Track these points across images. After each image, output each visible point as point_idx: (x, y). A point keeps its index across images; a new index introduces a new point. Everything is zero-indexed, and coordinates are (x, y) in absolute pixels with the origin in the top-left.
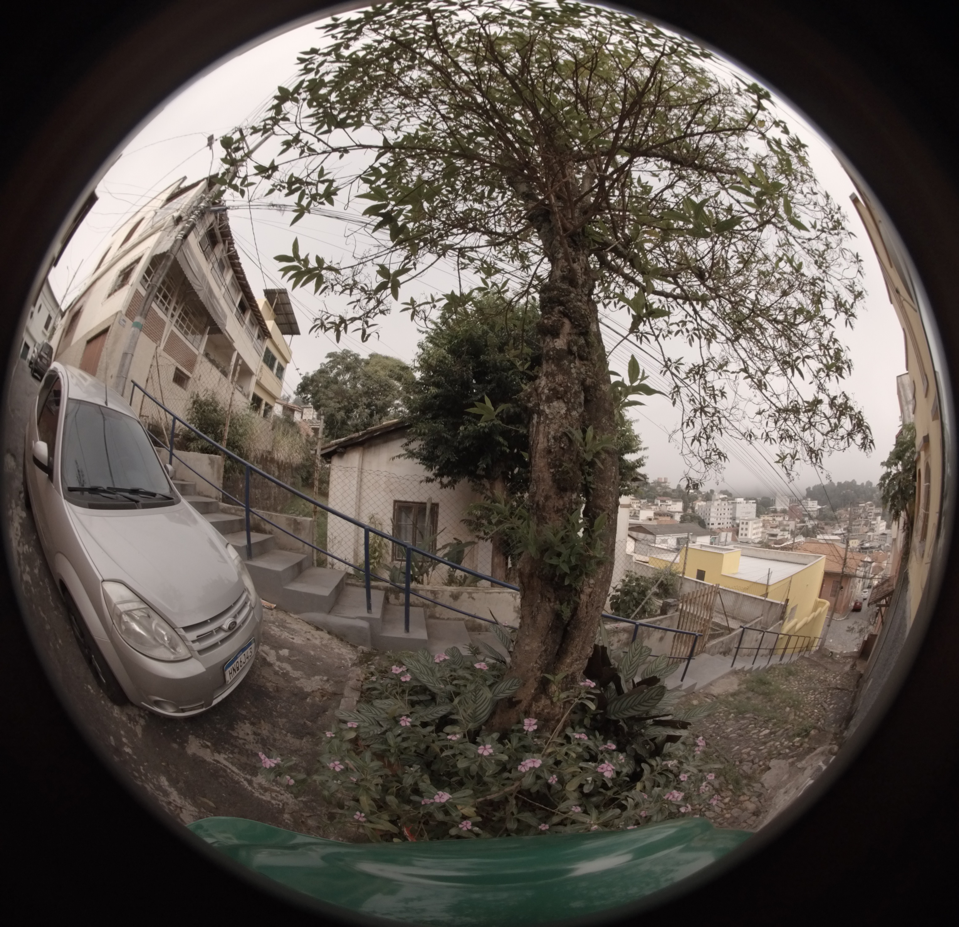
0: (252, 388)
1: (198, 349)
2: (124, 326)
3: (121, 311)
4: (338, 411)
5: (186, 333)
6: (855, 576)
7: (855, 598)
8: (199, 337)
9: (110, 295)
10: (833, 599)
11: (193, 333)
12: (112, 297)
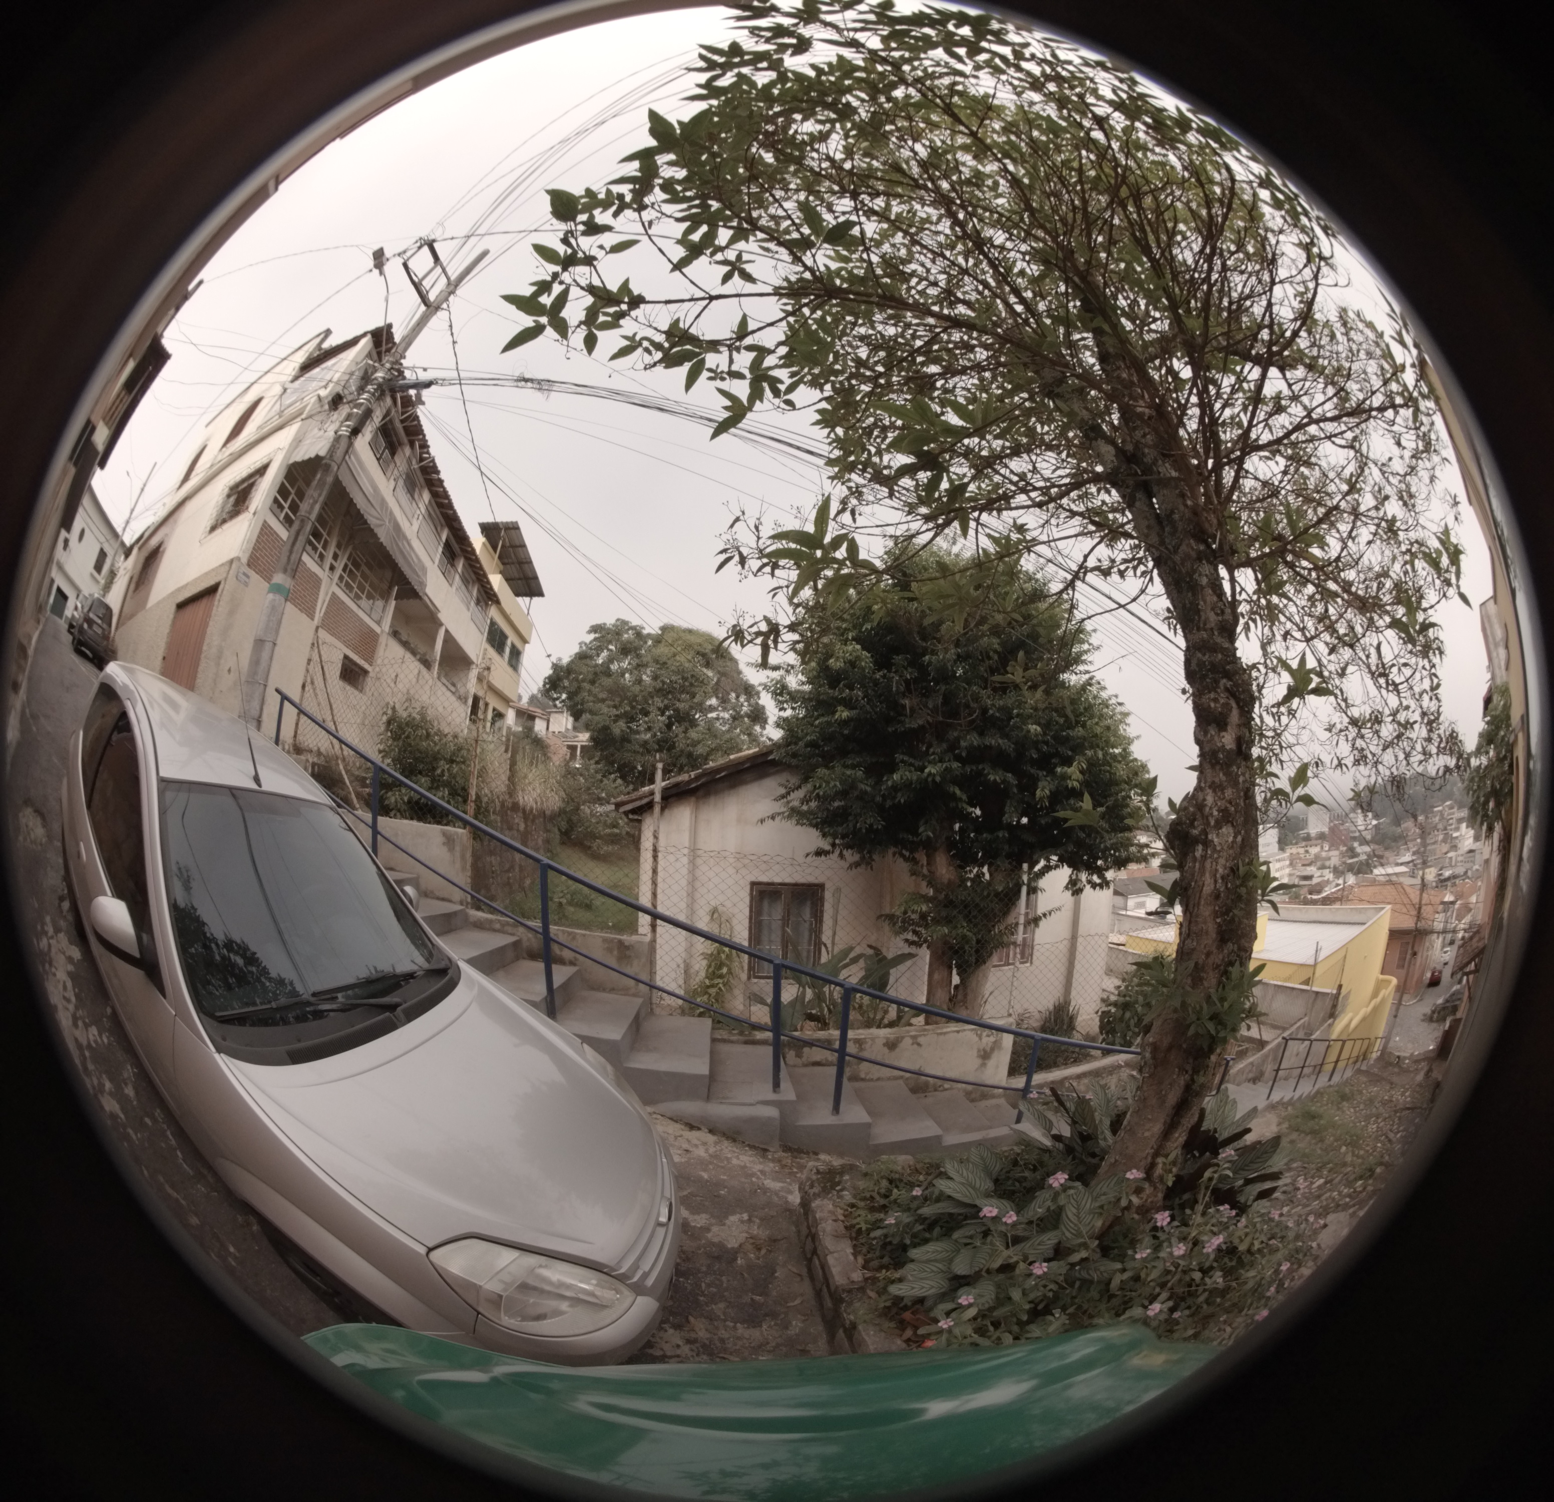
0: (471, 686)
1: (379, 623)
2: (246, 584)
3: (238, 559)
4: (615, 721)
5: (358, 597)
6: (1432, 932)
7: (1432, 965)
8: (380, 603)
9: (213, 529)
10: (1403, 972)
11: (370, 597)
12: (218, 531)
